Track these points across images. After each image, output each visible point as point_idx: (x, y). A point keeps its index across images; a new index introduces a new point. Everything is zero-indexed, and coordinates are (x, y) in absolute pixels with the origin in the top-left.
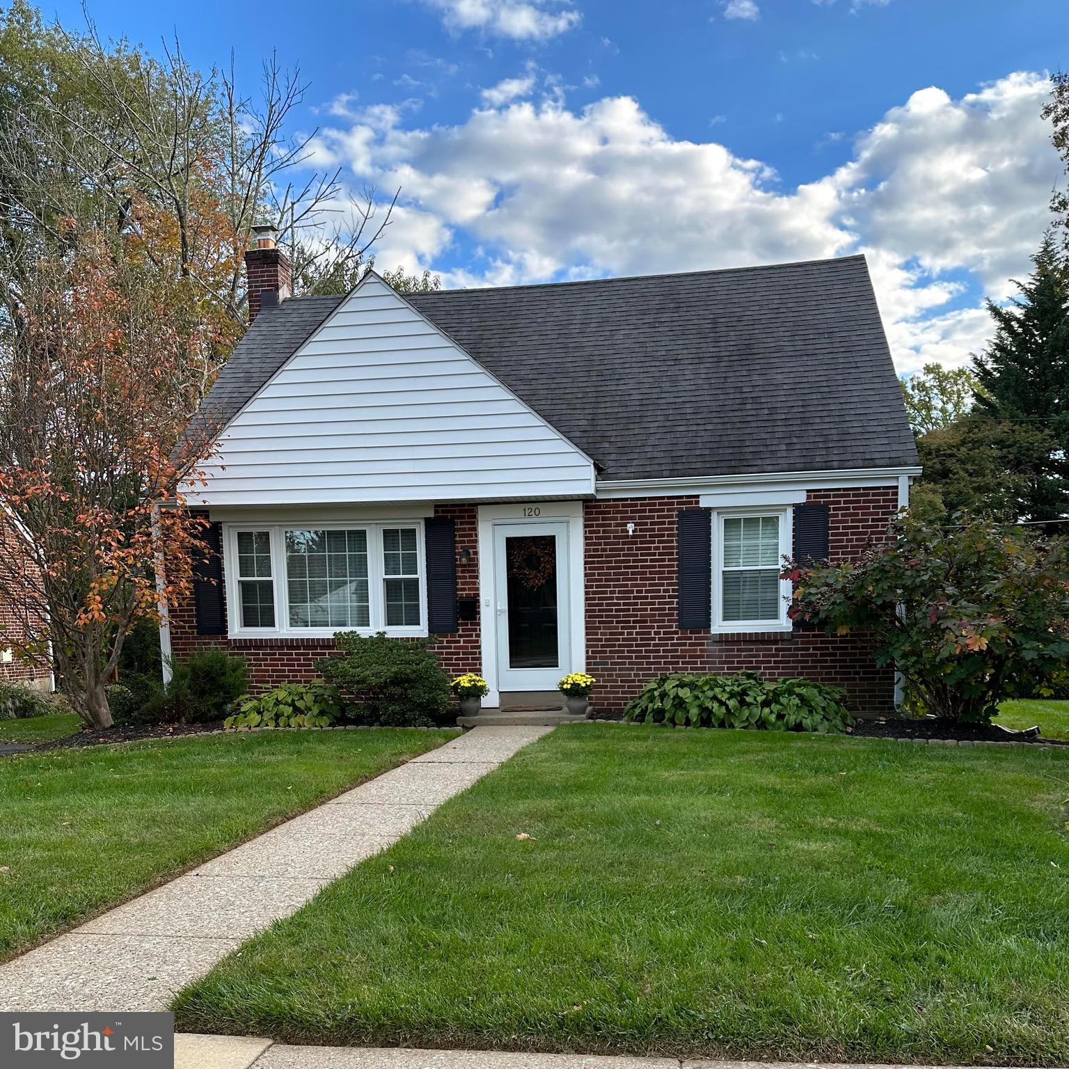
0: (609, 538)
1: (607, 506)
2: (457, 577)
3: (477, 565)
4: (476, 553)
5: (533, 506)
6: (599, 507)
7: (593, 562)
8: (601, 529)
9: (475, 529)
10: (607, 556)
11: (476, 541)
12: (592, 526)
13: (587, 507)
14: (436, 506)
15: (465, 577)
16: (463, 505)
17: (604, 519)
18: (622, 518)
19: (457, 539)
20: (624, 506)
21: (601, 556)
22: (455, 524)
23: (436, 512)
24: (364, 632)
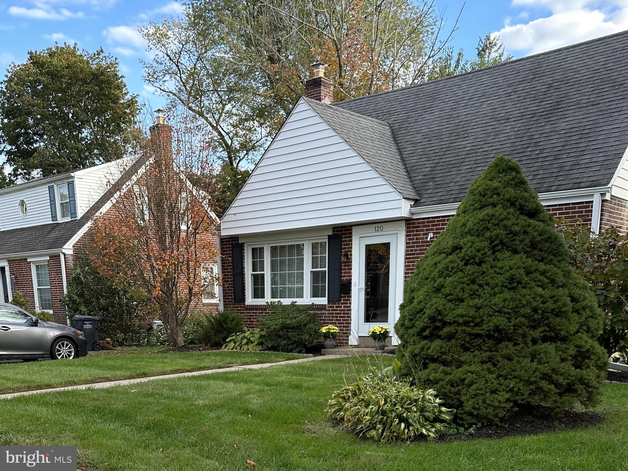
0: (419, 242)
1: (419, 223)
2: (341, 269)
3: (351, 262)
4: (351, 255)
5: (380, 225)
6: (414, 223)
7: (410, 258)
8: (415, 237)
9: (351, 241)
10: (418, 254)
11: (351, 248)
12: (410, 235)
13: (408, 224)
14: (334, 228)
15: (345, 269)
16: (346, 227)
17: (417, 231)
18: (427, 230)
19: (343, 247)
20: (428, 222)
21: (414, 254)
22: (342, 238)
23: (333, 231)
24: (300, 302)
